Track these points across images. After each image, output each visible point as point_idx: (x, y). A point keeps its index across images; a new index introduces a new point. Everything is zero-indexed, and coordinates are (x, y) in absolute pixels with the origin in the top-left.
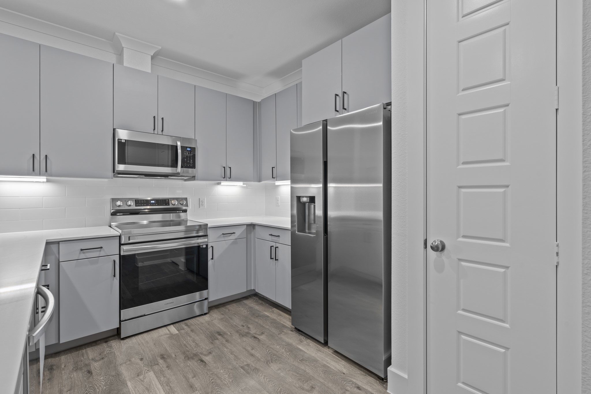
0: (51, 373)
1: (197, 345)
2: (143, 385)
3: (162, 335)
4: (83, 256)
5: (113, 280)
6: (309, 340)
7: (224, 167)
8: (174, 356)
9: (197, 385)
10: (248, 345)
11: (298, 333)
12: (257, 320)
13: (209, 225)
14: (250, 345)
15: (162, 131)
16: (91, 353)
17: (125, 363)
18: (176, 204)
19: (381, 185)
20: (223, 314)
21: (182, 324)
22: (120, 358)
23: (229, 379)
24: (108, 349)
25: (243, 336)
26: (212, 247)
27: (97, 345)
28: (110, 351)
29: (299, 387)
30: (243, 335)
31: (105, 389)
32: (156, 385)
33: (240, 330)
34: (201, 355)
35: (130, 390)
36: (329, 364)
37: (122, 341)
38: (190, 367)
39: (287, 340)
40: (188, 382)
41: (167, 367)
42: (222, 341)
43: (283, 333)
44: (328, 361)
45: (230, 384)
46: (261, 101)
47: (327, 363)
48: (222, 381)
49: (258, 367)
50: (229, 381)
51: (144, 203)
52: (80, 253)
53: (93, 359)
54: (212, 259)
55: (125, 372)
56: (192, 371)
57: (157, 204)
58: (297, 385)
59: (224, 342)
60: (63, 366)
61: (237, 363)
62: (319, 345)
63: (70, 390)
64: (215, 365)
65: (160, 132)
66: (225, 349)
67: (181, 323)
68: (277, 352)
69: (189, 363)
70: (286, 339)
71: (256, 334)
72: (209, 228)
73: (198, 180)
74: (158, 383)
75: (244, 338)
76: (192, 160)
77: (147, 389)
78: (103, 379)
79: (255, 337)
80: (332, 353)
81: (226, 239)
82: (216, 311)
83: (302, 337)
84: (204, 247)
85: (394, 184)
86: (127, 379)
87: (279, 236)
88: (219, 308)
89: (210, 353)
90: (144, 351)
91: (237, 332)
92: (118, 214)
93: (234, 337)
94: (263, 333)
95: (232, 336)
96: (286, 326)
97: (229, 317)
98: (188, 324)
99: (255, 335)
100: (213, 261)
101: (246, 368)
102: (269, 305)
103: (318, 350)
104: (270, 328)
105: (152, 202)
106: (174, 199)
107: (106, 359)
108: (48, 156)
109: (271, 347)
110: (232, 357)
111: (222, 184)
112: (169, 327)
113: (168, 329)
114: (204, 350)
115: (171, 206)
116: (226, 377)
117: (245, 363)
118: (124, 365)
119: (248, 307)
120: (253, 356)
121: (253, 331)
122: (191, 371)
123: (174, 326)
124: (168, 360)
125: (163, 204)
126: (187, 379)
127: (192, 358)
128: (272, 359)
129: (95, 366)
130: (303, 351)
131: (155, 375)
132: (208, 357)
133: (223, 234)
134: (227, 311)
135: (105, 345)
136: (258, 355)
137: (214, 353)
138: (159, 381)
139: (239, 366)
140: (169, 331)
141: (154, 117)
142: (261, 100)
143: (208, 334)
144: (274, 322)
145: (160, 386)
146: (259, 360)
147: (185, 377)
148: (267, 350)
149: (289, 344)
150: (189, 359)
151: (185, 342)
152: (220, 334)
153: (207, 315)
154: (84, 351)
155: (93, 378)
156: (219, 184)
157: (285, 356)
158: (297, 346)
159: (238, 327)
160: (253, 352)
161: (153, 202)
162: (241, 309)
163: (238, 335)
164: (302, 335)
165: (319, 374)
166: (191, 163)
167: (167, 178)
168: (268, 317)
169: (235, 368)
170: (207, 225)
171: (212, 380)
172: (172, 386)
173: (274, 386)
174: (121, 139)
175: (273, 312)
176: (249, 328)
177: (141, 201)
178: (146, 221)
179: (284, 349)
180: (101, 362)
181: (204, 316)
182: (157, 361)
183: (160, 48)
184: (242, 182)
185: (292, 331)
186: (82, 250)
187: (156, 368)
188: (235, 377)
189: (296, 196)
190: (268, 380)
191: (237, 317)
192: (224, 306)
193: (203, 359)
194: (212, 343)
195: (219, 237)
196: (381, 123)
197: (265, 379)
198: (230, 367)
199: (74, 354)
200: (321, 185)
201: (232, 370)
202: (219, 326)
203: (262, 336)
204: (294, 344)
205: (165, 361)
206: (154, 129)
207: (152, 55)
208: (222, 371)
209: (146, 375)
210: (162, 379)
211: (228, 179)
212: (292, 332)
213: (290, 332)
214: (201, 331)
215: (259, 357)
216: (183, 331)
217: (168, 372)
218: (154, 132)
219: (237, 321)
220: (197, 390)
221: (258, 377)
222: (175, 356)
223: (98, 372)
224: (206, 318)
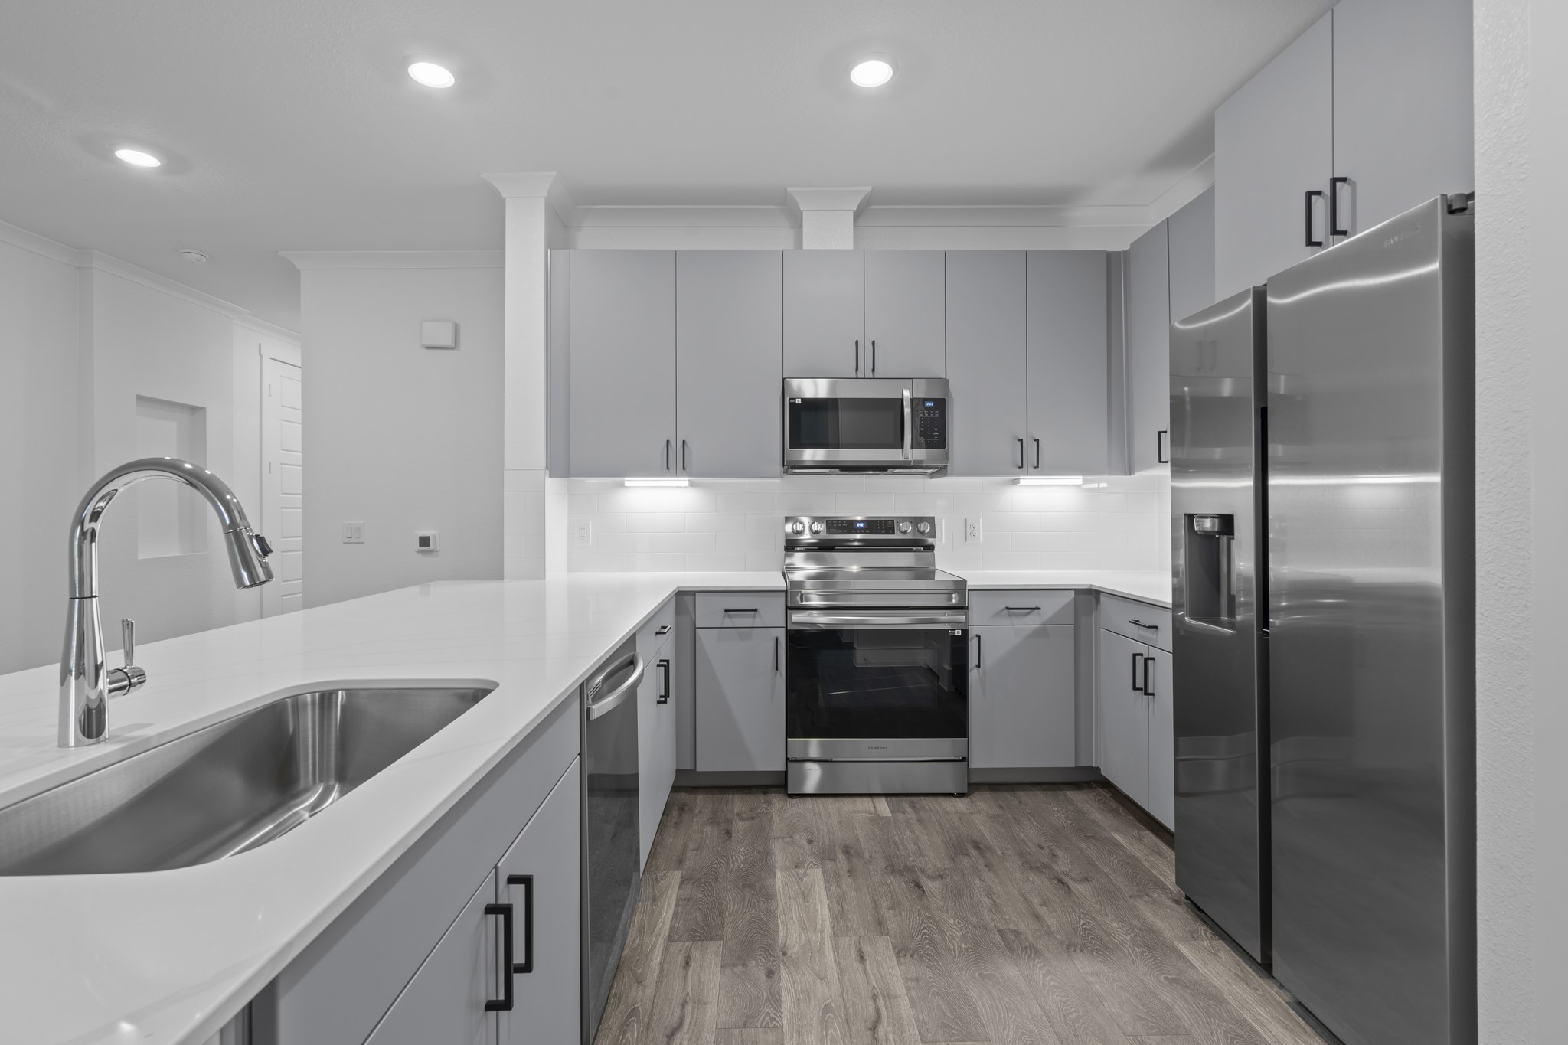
0: (680, 814)
1: (920, 852)
2: (799, 886)
3: (858, 812)
4: (728, 622)
5: (776, 676)
6: (1221, 941)
7: (1021, 441)
8: (867, 856)
9: (892, 925)
10: (1037, 892)
11: (1194, 912)
12: (1083, 845)
13: (970, 584)
14: (1040, 893)
15: (873, 370)
16: (738, 804)
17: (783, 838)
18: (909, 531)
19: (1436, 478)
20: (1002, 807)
21: (905, 803)
22: (778, 827)
23: (961, 942)
24: (764, 805)
25: (1031, 868)
26: (979, 637)
27: (750, 793)
28: (766, 810)
29: (1132, 1036)
30: (1030, 865)
31: (742, 869)
32: (820, 893)
33: (1030, 854)
34: (919, 874)
35: (777, 886)
36: (1262, 1024)
37: (789, 800)
38: (890, 888)
39: (1152, 918)
40: (877, 912)
41: (849, 871)
42: (977, 862)
43: (1146, 898)
44: (1260, 1015)
45: (960, 952)
46: (1129, 250)
47: (1256, 1020)
48: (944, 940)
49: (1039, 947)
50: (960, 947)
51: (842, 528)
52: (724, 617)
53: (738, 815)
54: (979, 666)
55: (779, 854)
56: (892, 896)
57: (868, 531)
58: (1130, 1028)
59: (981, 866)
60: (697, 811)
61: (992, 920)
62: (1251, 967)
63: (696, 850)
64: (941, 903)
65: (869, 374)
66: (977, 882)
67: (904, 799)
68: (1108, 935)
69: (892, 880)
70: (1149, 915)
71: (1067, 875)
72: (969, 590)
73: (952, 475)
74: (823, 893)
75: (1032, 874)
76: (936, 429)
77: (803, 893)
78: (744, 852)
79: (1060, 881)
80: (1287, 1003)
81: (1016, 621)
82: (988, 795)
83: (1202, 929)
84: (956, 634)
85: (1483, 473)
86: (778, 865)
87: (1156, 627)
88: (997, 790)
89: (941, 877)
90: (818, 829)
91: (1021, 855)
92: (798, 549)
93: (1008, 864)
94: (1086, 879)
95: (1004, 859)
96: (1165, 885)
97: (1014, 819)
98: (917, 805)
99: (1063, 877)
100: (981, 672)
101: (1012, 937)
102: (1135, 820)
103: (1240, 978)
104: (1113, 875)
105: (858, 525)
106: (904, 519)
107: (756, 821)
108: (687, 442)
109: (1094, 918)
110: (986, 902)
111: (1022, 482)
112: (876, 800)
113: (874, 804)
114: (930, 866)
115: (897, 536)
116: (956, 935)
117: (1012, 927)
118: (780, 841)
119: (1071, 808)
120: (1039, 921)
121: (1062, 866)
122: (890, 895)
123: (887, 801)
124: (854, 860)
125: (881, 530)
126: (877, 908)
127: (901, 873)
128: (1084, 945)
129: (739, 826)
130: (1189, 961)
131: (824, 876)
132: (934, 884)
133: (1007, 608)
134: (1015, 802)
135: (761, 797)
136: (1052, 922)
137: (948, 880)
138: (828, 890)
139: (995, 926)
140: (875, 807)
141: (857, 342)
142: (1131, 245)
143: (951, 839)
144: (1131, 865)
145: (825, 899)
146: (1049, 933)
147: (874, 901)
148: (1082, 921)
149: (1150, 930)
150: (893, 871)
151: (897, 838)
152: (976, 846)
153: (965, 800)
154: (730, 797)
155: (731, 844)
156: (1015, 482)
157: (1126, 951)
158: (1175, 943)
159: (1027, 845)
160: (1042, 911)
161: (862, 525)
162: (1055, 809)
163: (1020, 863)
164: (1204, 922)
165: (1212, 1033)
166: (936, 435)
167: (885, 472)
168: (1119, 846)
169: (984, 926)
170: (965, 582)
171: (924, 928)
172: (846, 907)
173: (1065, 1002)
174: (795, 399)
175: (1140, 839)
176: (1054, 855)
177: (837, 524)
178: (857, 565)
179: (1132, 935)
180: (748, 823)
181: (957, 799)
182: (835, 855)
183: (869, 189)
184: (1081, 477)
185: (1177, 902)
186: (726, 611)
187: (829, 865)
188: (977, 944)
189: (1185, 515)
190: (1052, 983)
191: (1035, 823)
192: (1013, 790)
193: (922, 883)
194: (953, 859)
195: (997, 614)
196: (1435, 266)
197: (1048, 979)
198: (974, 920)
199: (717, 797)
200: (1248, 483)
201: (975, 927)
202: (982, 829)
203: (1082, 886)
204: (1167, 934)
205: (848, 859)
206: (857, 370)
207: (855, 209)
208: (952, 921)
209: (810, 871)
210: (833, 888)
211: (1031, 469)
212: (1174, 905)
213: (1169, 902)
214: (939, 828)
215: (1053, 929)
216: (900, 816)
217: (847, 881)
218: (857, 375)
219: (1030, 832)
220: (888, 934)
221: (1031, 966)
222: (871, 857)
223: (741, 837)
224: (961, 804)
